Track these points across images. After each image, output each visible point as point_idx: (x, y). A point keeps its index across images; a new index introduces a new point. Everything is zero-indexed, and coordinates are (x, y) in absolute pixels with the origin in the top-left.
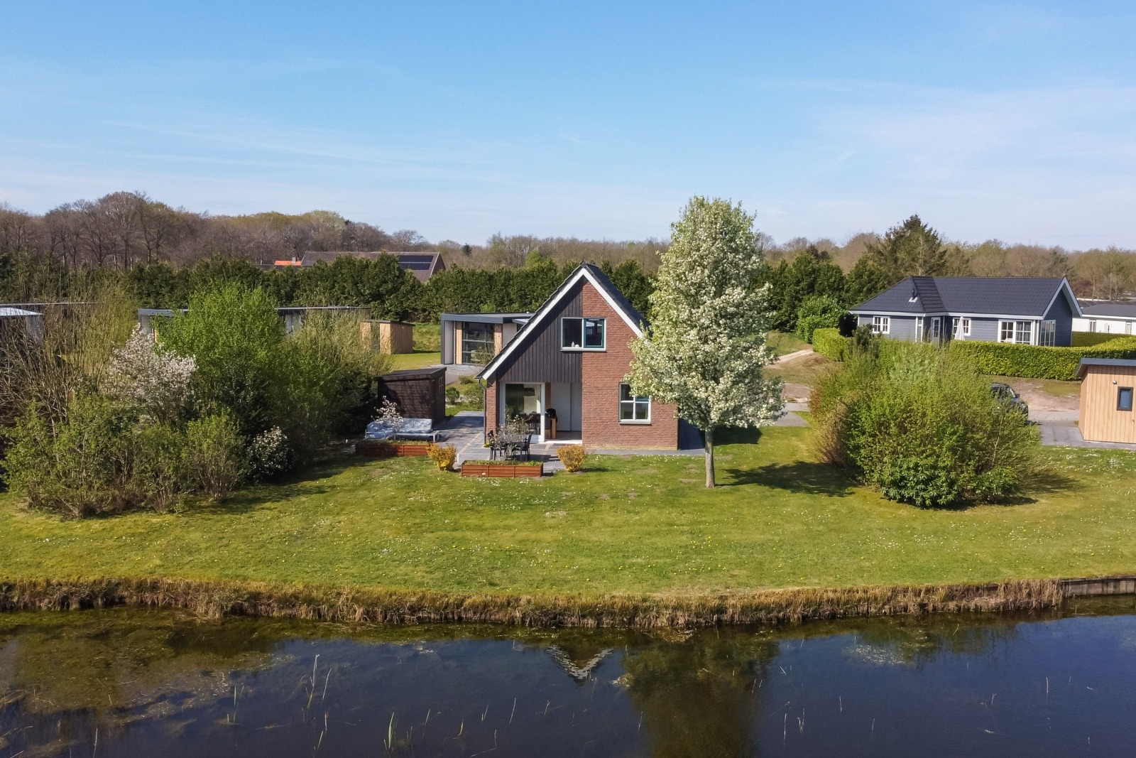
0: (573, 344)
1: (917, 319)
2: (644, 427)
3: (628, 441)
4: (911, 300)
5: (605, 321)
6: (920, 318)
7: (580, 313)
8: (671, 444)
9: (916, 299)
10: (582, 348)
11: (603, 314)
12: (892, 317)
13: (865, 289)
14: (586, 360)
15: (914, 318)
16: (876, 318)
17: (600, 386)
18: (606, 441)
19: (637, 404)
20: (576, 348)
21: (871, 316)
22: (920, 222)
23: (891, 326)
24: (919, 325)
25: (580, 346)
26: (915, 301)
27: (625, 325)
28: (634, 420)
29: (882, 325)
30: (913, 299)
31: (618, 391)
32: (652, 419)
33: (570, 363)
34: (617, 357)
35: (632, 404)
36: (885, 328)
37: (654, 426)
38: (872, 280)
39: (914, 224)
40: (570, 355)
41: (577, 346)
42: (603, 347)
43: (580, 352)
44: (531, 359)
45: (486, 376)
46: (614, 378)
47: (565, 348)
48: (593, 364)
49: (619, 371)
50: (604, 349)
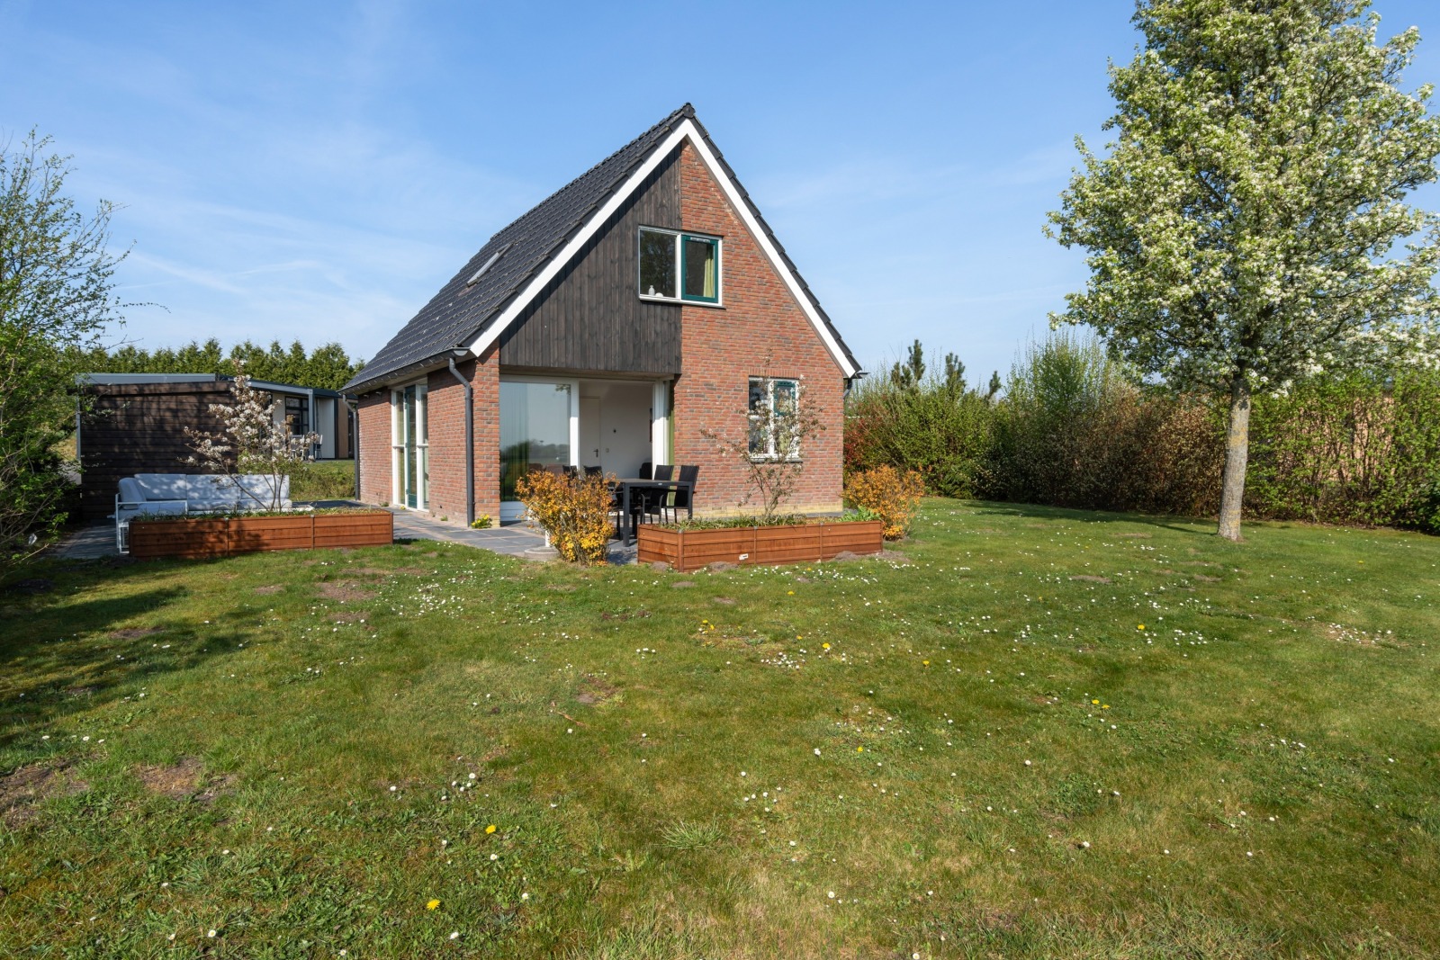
0: (651, 290)
2: (791, 467)
3: (764, 498)
5: (720, 244)
7: (675, 222)
8: (834, 500)
10: (678, 298)
11: (719, 229)
14: (687, 320)
17: (715, 382)
18: (727, 498)
20: (661, 298)
25: (673, 292)
27: (761, 258)
28: (772, 454)
31: (743, 394)
32: (802, 452)
33: (658, 327)
34: (743, 320)
40: (657, 310)
41: (661, 295)
42: (716, 300)
43: (679, 305)
44: (577, 314)
45: (478, 348)
46: (740, 366)
47: (642, 297)
48: (701, 333)
49: (749, 353)
50: (720, 304)
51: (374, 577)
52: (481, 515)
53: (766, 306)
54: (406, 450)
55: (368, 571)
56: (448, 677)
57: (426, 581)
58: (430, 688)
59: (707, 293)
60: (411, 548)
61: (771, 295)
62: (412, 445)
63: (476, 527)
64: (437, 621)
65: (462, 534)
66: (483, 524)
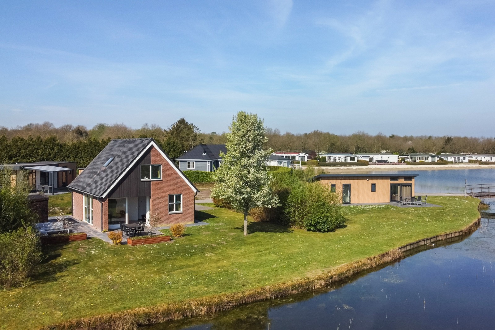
0: (145, 177)
1: (207, 162)
2: (180, 214)
3: (173, 222)
4: (203, 154)
5: (161, 166)
6: (209, 162)
7: (150, 163)
8: (192, 221)
9: (206, 154)
10: (151, 179)
11: (161, 163)
12: (196, 161)
13: (172, 150)
14: (153, 184)
15: (206, 162)
16: (188, 162)
17: (160, 197)
18: (163, 223)
19: (176, 204)
20: (147, 179)
21: (186, 161)
22: (185, 121)
23: (195, 165)
24: (208, 165)
25: (149, 178)
26: (205, 154)
27: (171, 168)
28: (175, 211)
29: (191, 165)
30: (204, 154)
31: (168, 198)
32: (183, 210)
33: (145, 186)
34: (167, 182)
35: (174, 204)
36: (193, 166)
37: (184, 213)
38: (174, 146)
39: (182, 121)
40: (145, 183)
41: (147, 178)
42: (160, 178)
43: (150, 181)
44: (126, 186)
45: (104, 196)
46: (166, 193)
47: (142, 180)
48: (156, 186)
49: (168, 189)
50: (161, 179)
51: (85, 248)
52: (104, 230)
53: (173, 178)
54: (87, 208)
55: (84, 247)
56: (95, 261)
57: (93, 248)
58: (93, 262)
59: (159, 177)
60: (90, 240)
61: (174, 176)
62: (88, 207)
63: (103, 232)
64: (94, 255)
65: (100, 235)
66: (105, 232)
